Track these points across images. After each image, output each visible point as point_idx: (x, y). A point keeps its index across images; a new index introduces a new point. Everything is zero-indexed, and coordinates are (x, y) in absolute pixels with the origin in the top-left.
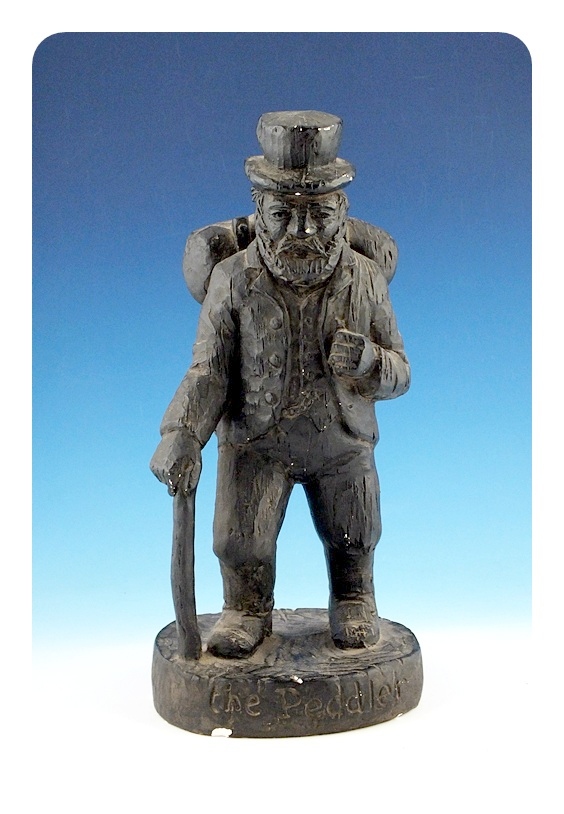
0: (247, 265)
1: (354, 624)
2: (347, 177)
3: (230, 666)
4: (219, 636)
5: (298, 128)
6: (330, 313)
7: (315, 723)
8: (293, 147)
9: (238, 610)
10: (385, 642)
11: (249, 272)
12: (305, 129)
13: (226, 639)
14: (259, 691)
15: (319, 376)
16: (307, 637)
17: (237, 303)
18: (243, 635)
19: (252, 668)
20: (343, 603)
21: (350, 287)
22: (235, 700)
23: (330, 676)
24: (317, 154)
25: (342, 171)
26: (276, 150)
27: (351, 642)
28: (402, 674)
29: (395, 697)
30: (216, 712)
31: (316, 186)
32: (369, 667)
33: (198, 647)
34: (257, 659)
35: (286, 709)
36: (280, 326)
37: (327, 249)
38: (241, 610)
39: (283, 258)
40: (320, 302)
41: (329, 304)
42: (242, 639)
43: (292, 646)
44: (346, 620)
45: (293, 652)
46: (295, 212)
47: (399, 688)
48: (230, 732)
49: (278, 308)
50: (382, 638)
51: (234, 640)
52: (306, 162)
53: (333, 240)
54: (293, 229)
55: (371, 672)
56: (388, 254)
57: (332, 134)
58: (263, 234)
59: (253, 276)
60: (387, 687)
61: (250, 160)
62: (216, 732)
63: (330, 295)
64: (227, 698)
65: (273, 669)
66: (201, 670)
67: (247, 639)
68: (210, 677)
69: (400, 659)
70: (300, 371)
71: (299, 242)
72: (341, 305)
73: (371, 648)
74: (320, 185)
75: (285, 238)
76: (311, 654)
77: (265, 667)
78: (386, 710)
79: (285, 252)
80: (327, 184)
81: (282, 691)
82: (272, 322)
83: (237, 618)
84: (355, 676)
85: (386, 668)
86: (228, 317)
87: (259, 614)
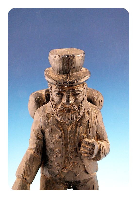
0: (47, 112)
2: (87, 77)
5: (65, 56)
6: (80, 132)
8: (63, 65)
11: (48, 115)
12: (68, 56)
15: (76, 157)
17: (43, 128)
21: (88, 121)
24: (74, 67)
25: (85, 74)
26: (56, 66)
31: (74, 83)
36: (60, 138)
37: (79, 108)
39: (60, 113)
40: (76, 127)
41: (80, 129)
46: (65, 93)
49: (59, 131)
52: (69, 71)
53: (81, 104)
54: (64, 101)
56: (100, 101)
57: (80, 58)
58: (52, 102)
59: (49, 117)
61: (47, 70)
63: (80, 125)
70: (68, 155)
71: (67, 106)
72: (85, 129)
74: (76, 82)
75: (61, 105)
79: (61, 110)
80: (79, 81)
82: (57, 136)
86: (40, 132)
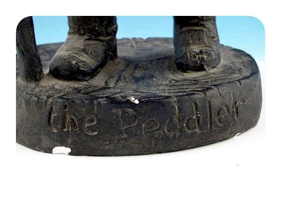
1: (196, 49)
3: (70, 87)
4: (61, 58)
7: (153, 142)
9: (81, 35)
10: (225, 66)
13: (67, 60)
14: (95, 111)
16: (151, 61)
18: (84, 58)
19: (90, 90)
20: (185, 29)
22: (73, 120)
23: (168, 97)
27: (192, 65)
28: (241, 95)
29: (233, 116)
30: (55, 131)
32: (208, 89)
33: (38, 70)
34: (98, 81)
35: (123, 128)
38: (84, 34)
42: (82, 61)
43: (135, 68)
44: (188, 44)
45: (135, 75)
47: (237, 109)
48: (69, 150)
50: (223, 62)
51: (74, 62)
55: (209, 93)
60: (224, 107)
62: (56, 149)
64: (64, 118)
65: (112, 90)
66: (41, 91)
67: (88, 61)
68: (48, 97)
69: (239, 81)
73: (212, 71)
76: (153, 76)
77: (104, 88)
78: (224, 129)
81: (119, 112)
83: (80, 42)
84: (192, 97)
85: (224, 90)
87: (101, 38)
